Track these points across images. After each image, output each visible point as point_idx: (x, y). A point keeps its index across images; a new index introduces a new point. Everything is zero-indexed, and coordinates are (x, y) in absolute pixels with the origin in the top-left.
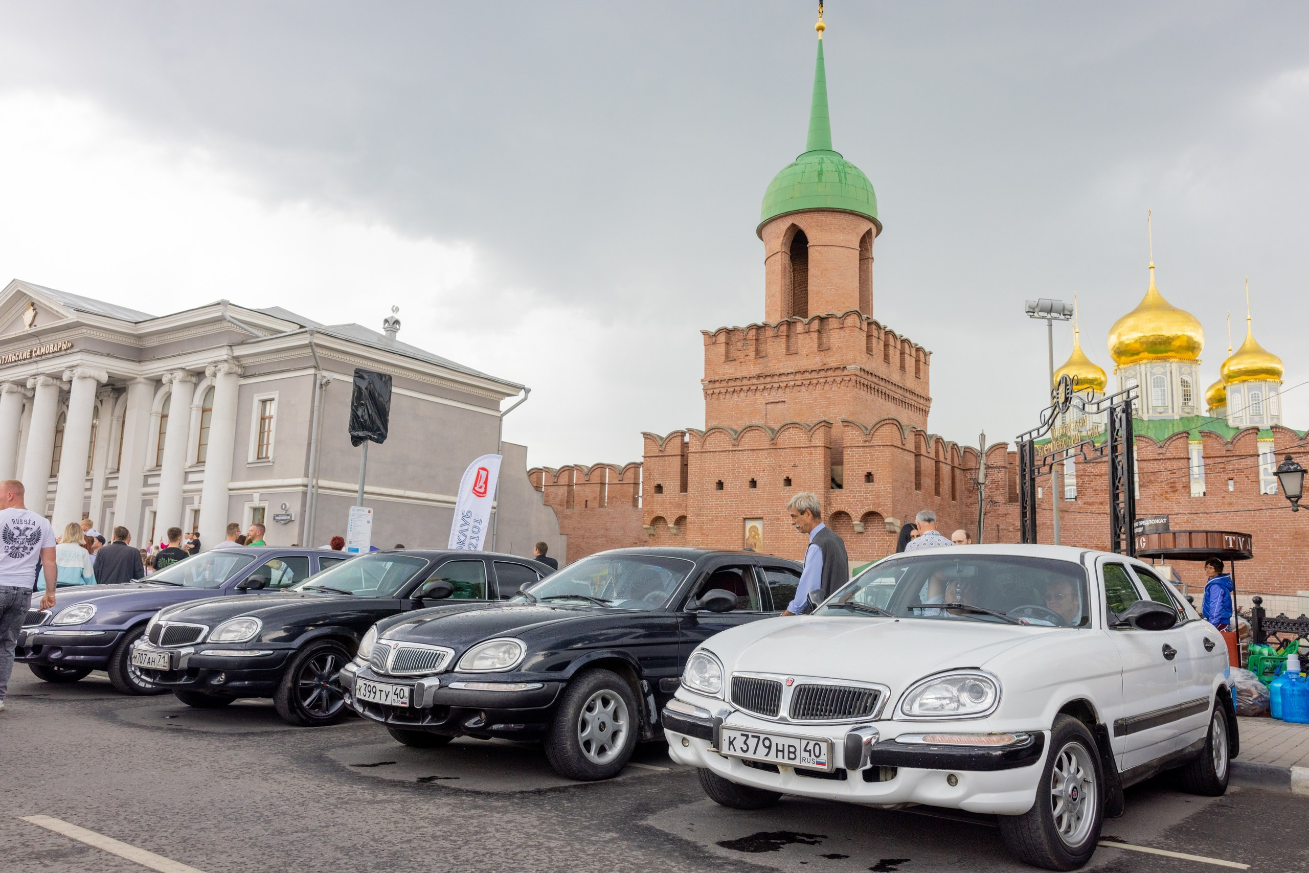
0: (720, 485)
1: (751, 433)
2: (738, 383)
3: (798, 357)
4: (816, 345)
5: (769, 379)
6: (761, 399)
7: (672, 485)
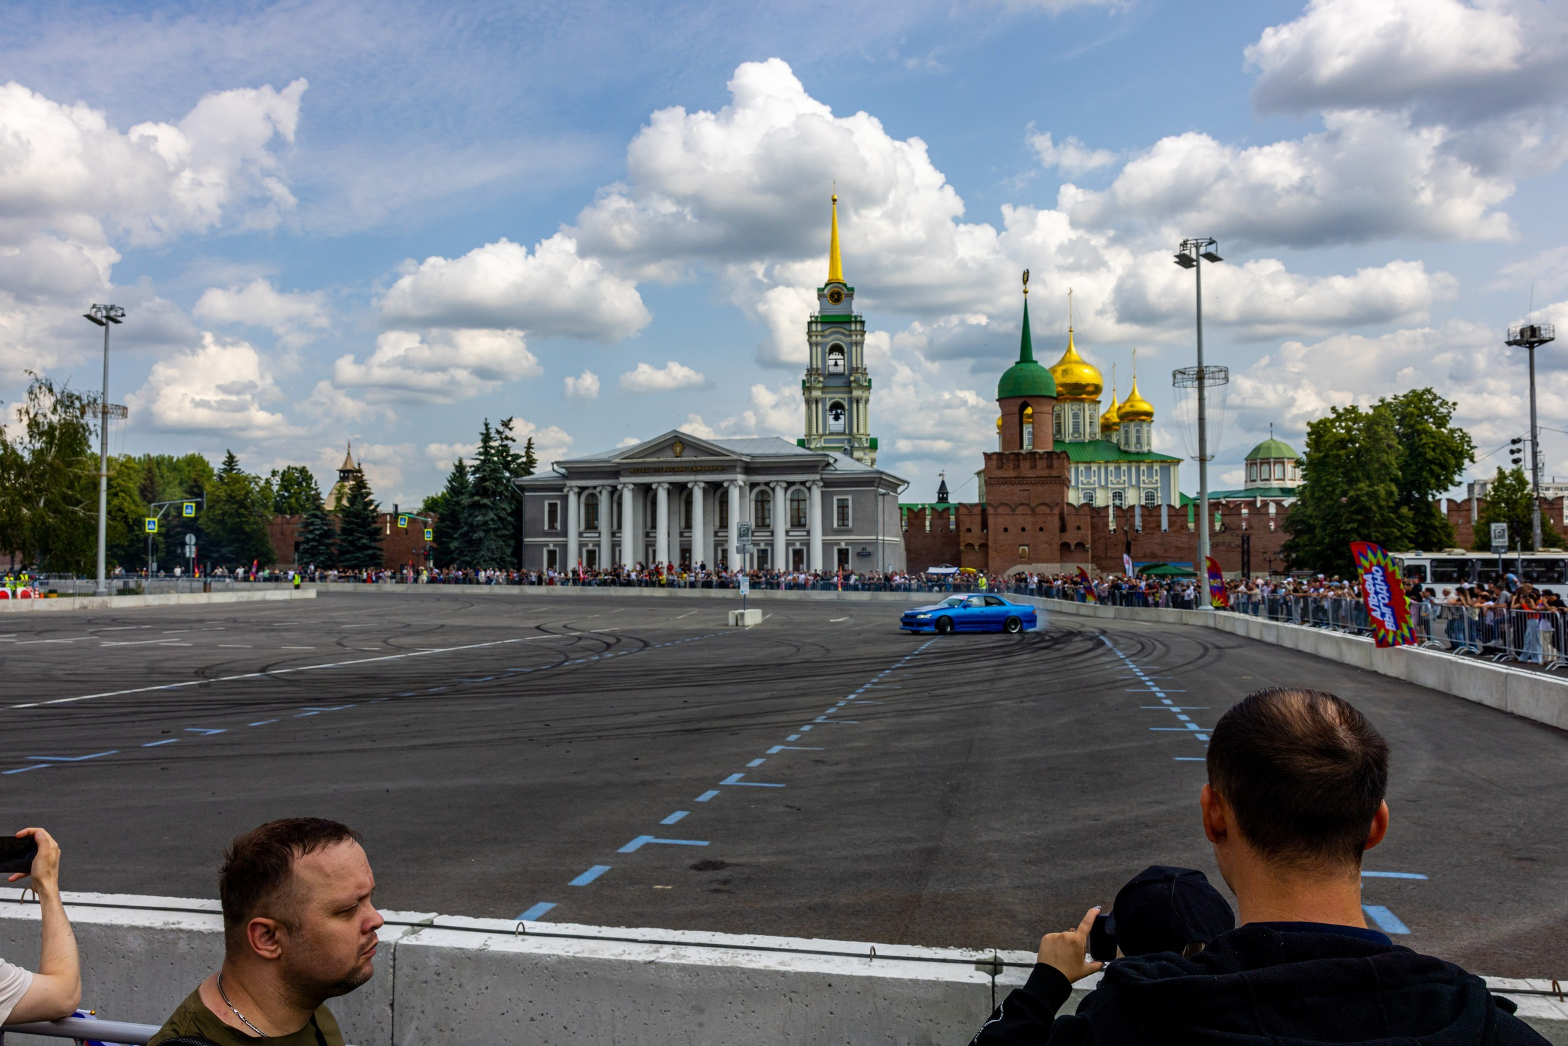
0: (1006, 530)
1: (1022, 506)
2: (1004, 480)
4: (1045, 465)
5: (1021, 479)
6: (1016, 489)
7: (976, 529)
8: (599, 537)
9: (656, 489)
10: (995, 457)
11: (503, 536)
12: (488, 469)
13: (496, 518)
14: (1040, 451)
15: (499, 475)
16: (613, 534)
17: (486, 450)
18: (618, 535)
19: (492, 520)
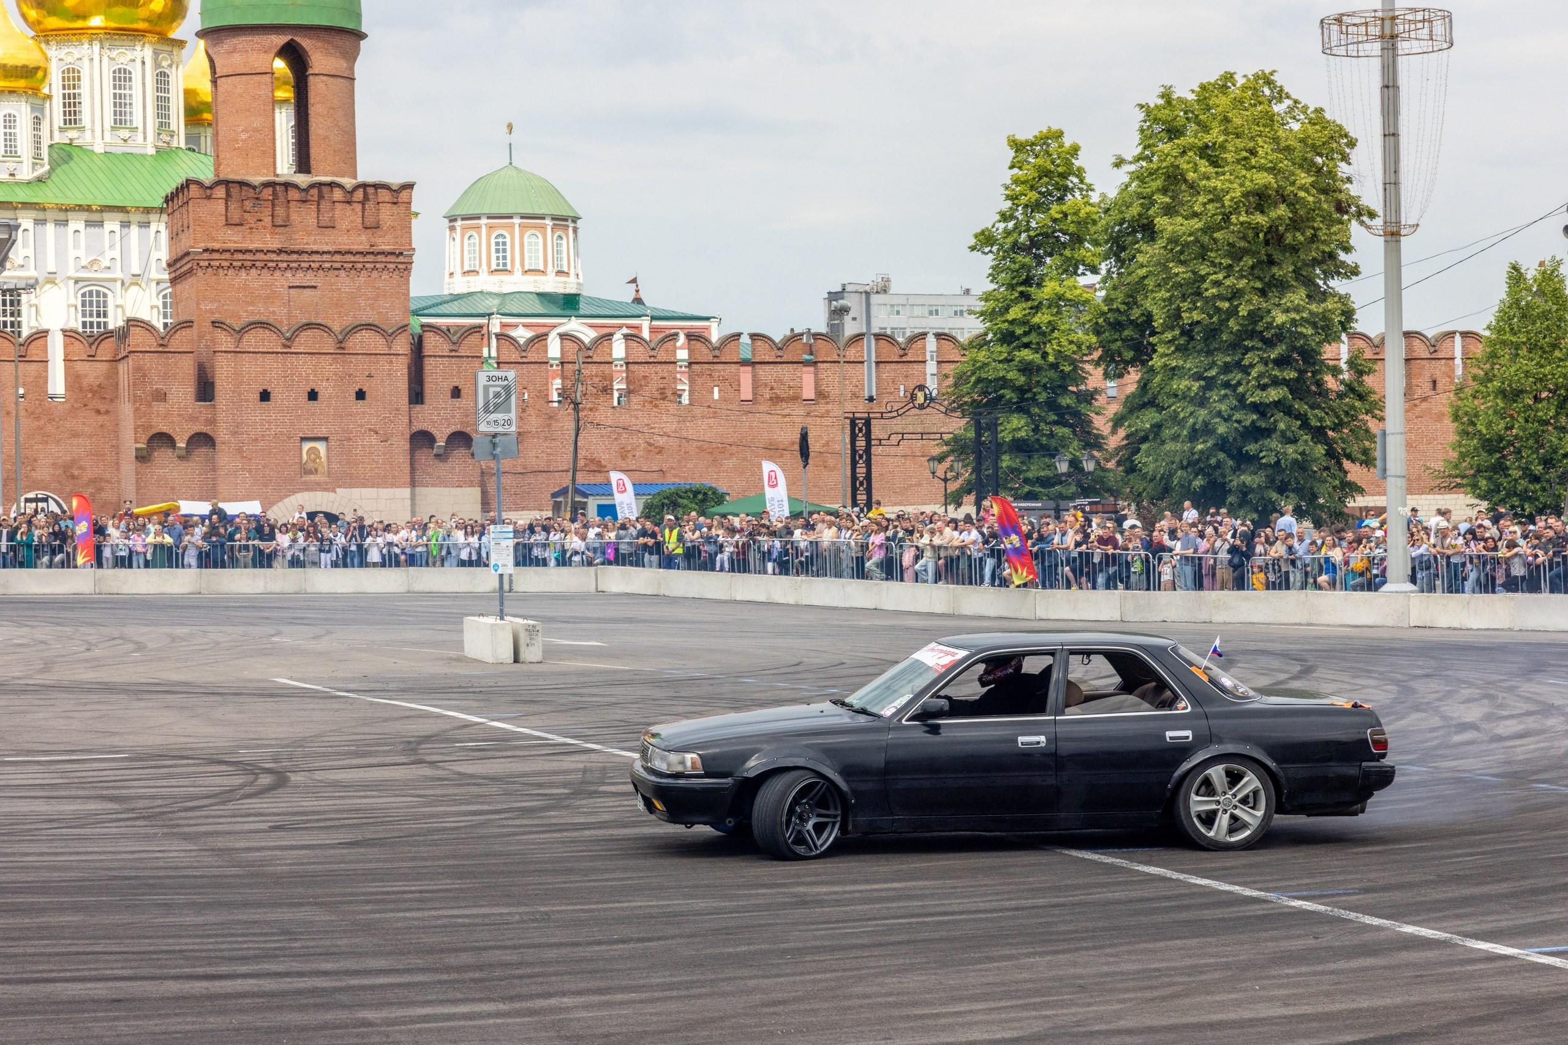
0: (265, 396)
1: (309, 332)
2: (248, 256)
3: (335, 231)
4: (360, 220)
5: (295, 257)
6: (281, 281)
7: (183, 392)
10: (220, 192)
14: (348, 182)
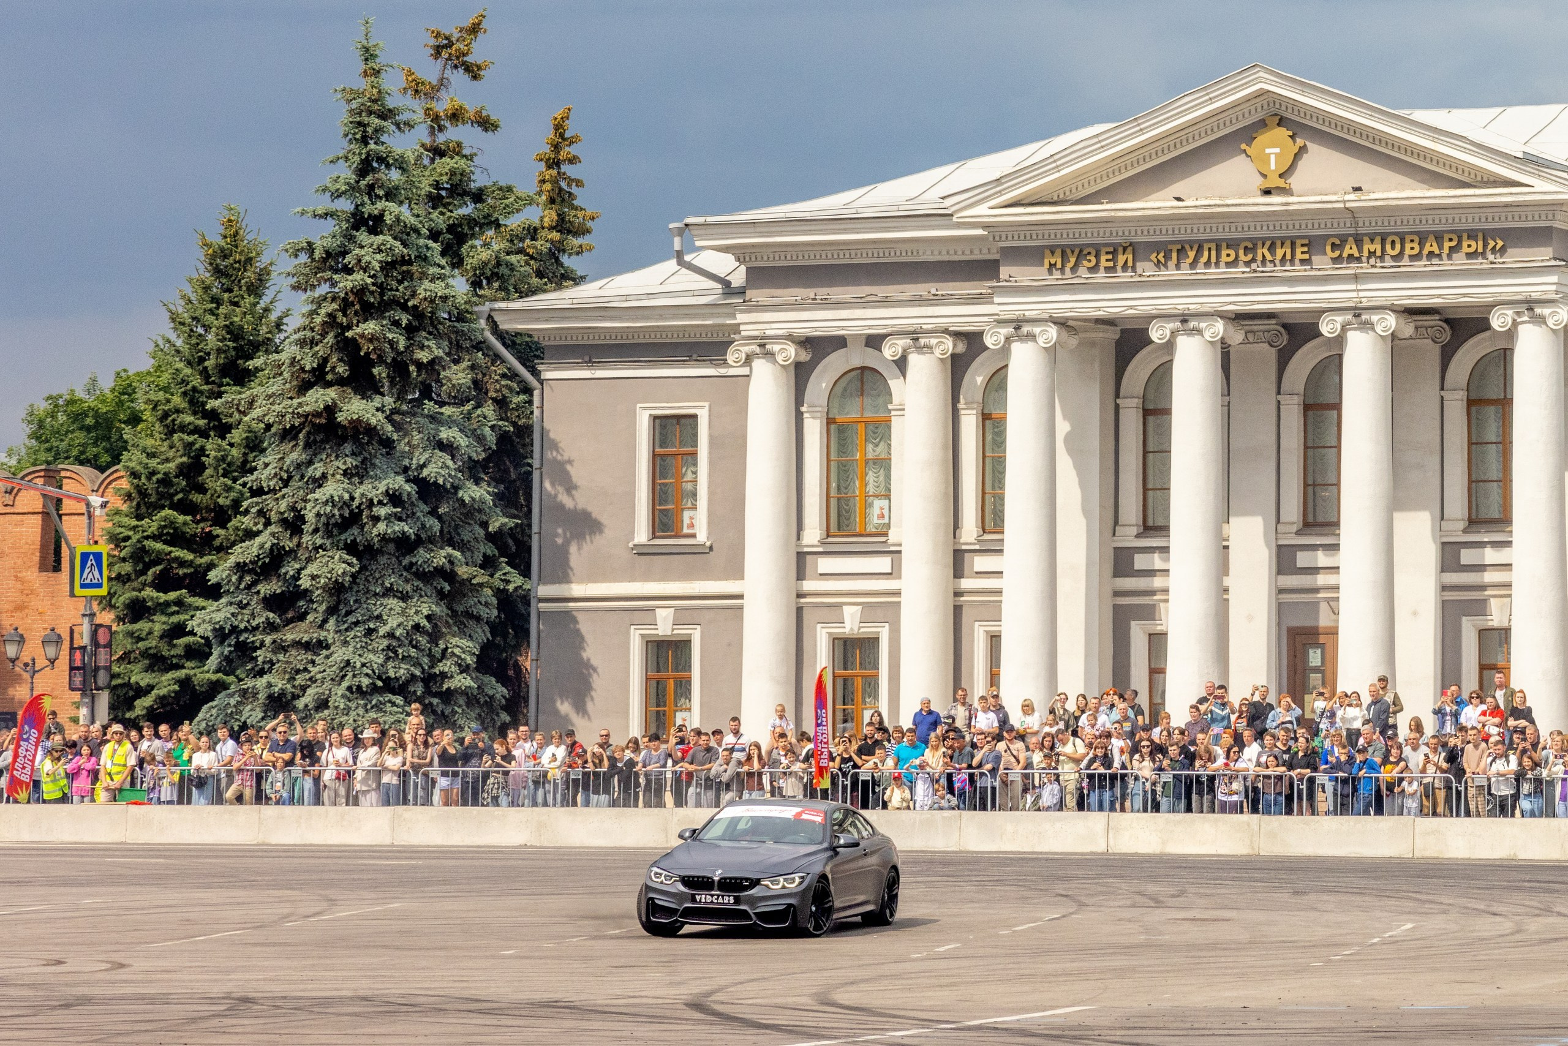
8: (894, 573)
9: (1169, 346)
11: (440, 572)
12: (376, 261)
13: (408, 487)
15: (426, 288)
16: (958, 562)
17: (365, 168)
18: (981, 563)
19: (394, 498)
